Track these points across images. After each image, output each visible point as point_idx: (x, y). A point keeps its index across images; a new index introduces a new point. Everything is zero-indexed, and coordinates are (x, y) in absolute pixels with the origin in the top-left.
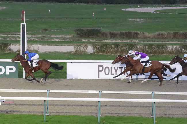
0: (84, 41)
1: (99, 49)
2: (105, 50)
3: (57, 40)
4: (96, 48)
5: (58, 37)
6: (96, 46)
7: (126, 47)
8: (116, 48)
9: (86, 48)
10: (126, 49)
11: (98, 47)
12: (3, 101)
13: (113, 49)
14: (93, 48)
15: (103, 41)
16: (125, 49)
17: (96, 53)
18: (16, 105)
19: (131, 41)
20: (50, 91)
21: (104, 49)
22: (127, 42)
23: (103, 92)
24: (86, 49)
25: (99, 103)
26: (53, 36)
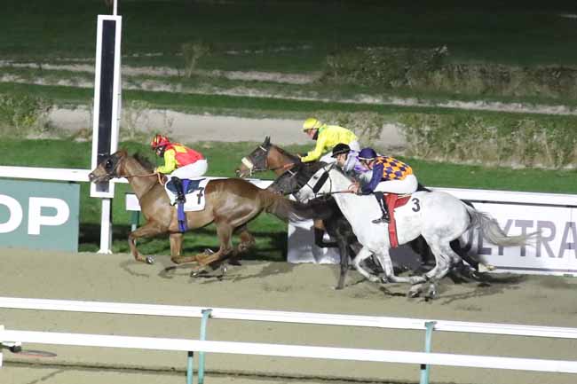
0: (368, 100)
1: (433, 138)
2: (458, 145)
3: (251, 93)
4: (420, 133)
5: (255, 81)
6: (418, 126)
7: (547, 133)
8: (503, 139)
9: (374, 134)
10: (549, 141)
11: (427, 129)
12: (13, 349)
13: (491, 140)
14: (404, 133)
15: (451, 105)
16: (544, 142)
17: (418, 155)
18: (63, 366)
19: (571, 110)
20: (213, 314)
21: (453, 141)
22: (555, 113)
23: (442, 325)
24: (377, 137)
25: (423, 372)
26: (235, 75)
